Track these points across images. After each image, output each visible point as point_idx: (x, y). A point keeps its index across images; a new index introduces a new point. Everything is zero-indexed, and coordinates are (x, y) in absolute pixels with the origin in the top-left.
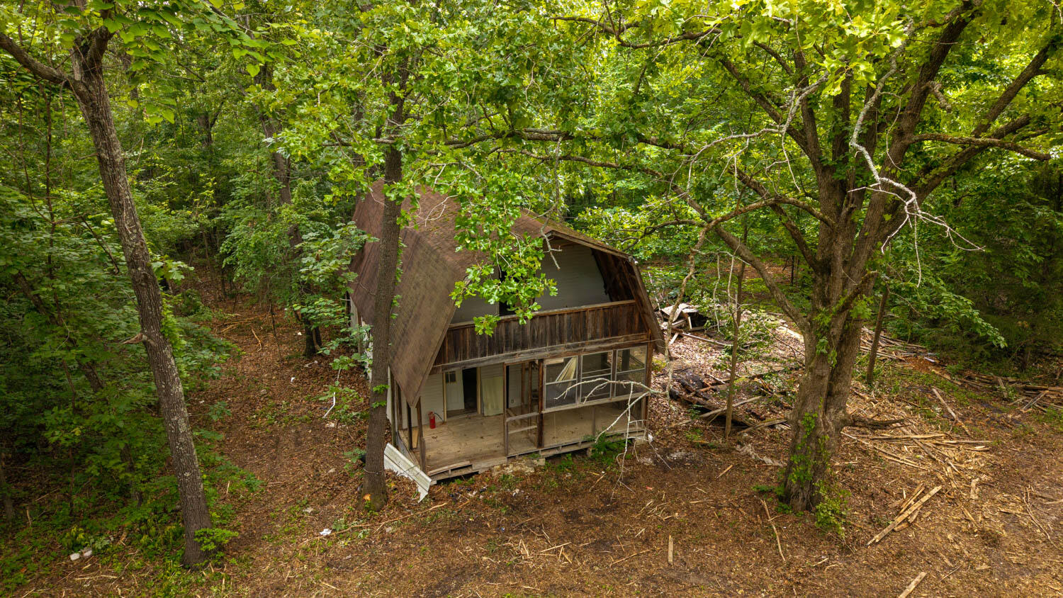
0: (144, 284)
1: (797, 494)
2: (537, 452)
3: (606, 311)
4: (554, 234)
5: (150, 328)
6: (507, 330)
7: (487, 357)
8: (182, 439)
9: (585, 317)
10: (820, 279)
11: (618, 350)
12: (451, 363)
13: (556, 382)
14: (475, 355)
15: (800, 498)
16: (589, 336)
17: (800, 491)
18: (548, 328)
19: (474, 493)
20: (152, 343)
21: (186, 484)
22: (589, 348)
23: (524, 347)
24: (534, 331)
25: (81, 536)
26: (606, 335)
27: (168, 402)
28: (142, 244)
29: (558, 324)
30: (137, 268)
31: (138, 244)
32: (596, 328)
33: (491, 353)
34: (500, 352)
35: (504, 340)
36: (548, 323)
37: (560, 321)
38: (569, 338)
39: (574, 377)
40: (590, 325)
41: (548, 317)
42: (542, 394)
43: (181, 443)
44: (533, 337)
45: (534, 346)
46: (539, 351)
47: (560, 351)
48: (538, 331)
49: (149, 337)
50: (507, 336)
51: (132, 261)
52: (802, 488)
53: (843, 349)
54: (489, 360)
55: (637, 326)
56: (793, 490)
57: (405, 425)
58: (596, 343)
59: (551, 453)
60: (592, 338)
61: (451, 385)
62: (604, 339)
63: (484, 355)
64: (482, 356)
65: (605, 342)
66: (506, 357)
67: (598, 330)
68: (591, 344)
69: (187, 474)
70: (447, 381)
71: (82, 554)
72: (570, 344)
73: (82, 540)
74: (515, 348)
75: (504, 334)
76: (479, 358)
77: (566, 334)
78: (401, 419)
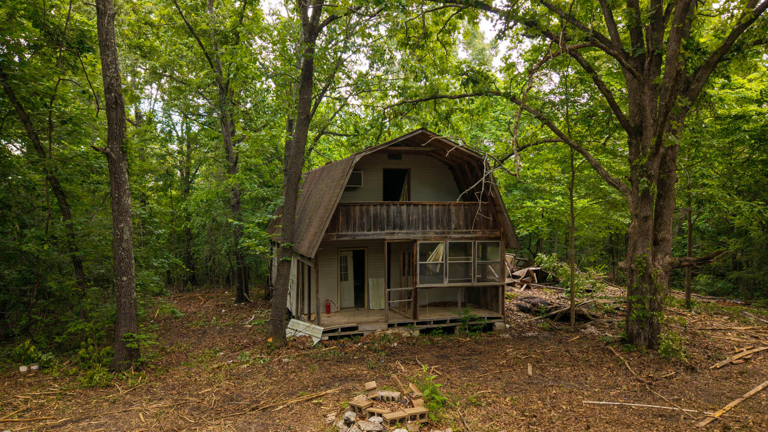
0: (114, 106)
1: (639, 334)
2: (412, 324)
3: (466, 207)
4: (424, 131)
5: (113, 143)
6: (388, 212)
7: (372, 232)
8: (124, 245)
9: (449, 210)
10: (634, 141)
11: (477, 242)
12: (343, 233)
13: (427, 262)
14: (363, 230)
15: (642, 338)
16: (453, 226)
17: (641, 331)
18: (421, 215)
19: (359, 344)
20: (113, 155)
21: (122, 288)
22: (453, 236)
23: (401, 228)
24: (409, 216)
25: (32, 349)
26: (467, 228)
27: (118, 209)
28: (117, 76)
29: (428, 213)
30: (111, 94)
31: (115, 75)
32: (459, 220)
33: (375, 229)
34: (383, 229)
35: (385, 220)
36: (420, 211)
37: (430, 211)
38: (437, 226)
39: (442, 260)
40: (453, 217)
41: (420, 206)
42: (416, 271)
43: (123, 249)
44: (409, 221)
45: (409, 228)
46: (414, 233)
47: (430, 235)
48: (413, 216)
49: (112, 150)
50: (388, 217)
51: (108, 88)
52: (643, 328)
53: (662, 204)
54: (374, 234)
55: (491, 223)
56: (635, 332)
57: (306, 311)
58: (459, 233)
59: (424, 327)
60: (455, 229)
61: (344, 283)
62: (465, 230)
63: (369, 230)
64: (368, 231)
65: (466, 233)
66: (387, 234)
67: (461, 223)
68: (455, 233)
69: (125, 279)
70: (341, 280)
71: (29, 368)
72: (438, 231)
73: (32, 353)
74: (394, 228)
75: (385, 214)
76: (366, 232)
77: (434, 222)
78: (303, 305)
